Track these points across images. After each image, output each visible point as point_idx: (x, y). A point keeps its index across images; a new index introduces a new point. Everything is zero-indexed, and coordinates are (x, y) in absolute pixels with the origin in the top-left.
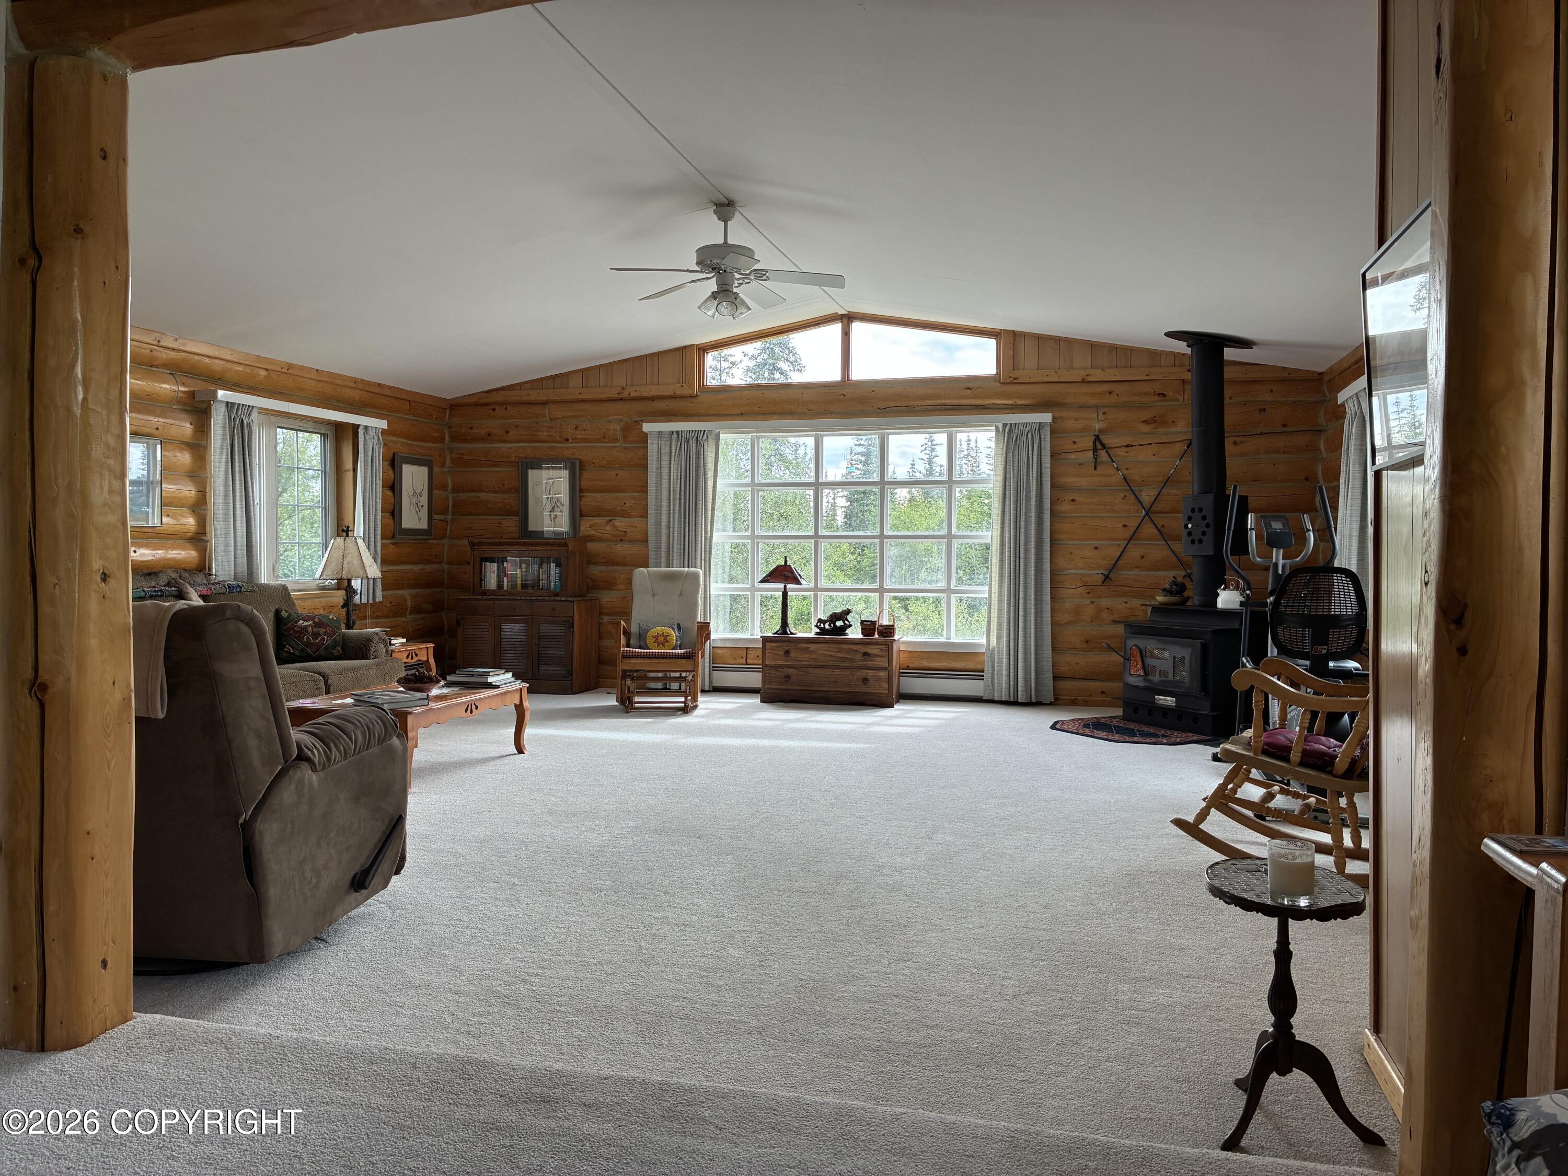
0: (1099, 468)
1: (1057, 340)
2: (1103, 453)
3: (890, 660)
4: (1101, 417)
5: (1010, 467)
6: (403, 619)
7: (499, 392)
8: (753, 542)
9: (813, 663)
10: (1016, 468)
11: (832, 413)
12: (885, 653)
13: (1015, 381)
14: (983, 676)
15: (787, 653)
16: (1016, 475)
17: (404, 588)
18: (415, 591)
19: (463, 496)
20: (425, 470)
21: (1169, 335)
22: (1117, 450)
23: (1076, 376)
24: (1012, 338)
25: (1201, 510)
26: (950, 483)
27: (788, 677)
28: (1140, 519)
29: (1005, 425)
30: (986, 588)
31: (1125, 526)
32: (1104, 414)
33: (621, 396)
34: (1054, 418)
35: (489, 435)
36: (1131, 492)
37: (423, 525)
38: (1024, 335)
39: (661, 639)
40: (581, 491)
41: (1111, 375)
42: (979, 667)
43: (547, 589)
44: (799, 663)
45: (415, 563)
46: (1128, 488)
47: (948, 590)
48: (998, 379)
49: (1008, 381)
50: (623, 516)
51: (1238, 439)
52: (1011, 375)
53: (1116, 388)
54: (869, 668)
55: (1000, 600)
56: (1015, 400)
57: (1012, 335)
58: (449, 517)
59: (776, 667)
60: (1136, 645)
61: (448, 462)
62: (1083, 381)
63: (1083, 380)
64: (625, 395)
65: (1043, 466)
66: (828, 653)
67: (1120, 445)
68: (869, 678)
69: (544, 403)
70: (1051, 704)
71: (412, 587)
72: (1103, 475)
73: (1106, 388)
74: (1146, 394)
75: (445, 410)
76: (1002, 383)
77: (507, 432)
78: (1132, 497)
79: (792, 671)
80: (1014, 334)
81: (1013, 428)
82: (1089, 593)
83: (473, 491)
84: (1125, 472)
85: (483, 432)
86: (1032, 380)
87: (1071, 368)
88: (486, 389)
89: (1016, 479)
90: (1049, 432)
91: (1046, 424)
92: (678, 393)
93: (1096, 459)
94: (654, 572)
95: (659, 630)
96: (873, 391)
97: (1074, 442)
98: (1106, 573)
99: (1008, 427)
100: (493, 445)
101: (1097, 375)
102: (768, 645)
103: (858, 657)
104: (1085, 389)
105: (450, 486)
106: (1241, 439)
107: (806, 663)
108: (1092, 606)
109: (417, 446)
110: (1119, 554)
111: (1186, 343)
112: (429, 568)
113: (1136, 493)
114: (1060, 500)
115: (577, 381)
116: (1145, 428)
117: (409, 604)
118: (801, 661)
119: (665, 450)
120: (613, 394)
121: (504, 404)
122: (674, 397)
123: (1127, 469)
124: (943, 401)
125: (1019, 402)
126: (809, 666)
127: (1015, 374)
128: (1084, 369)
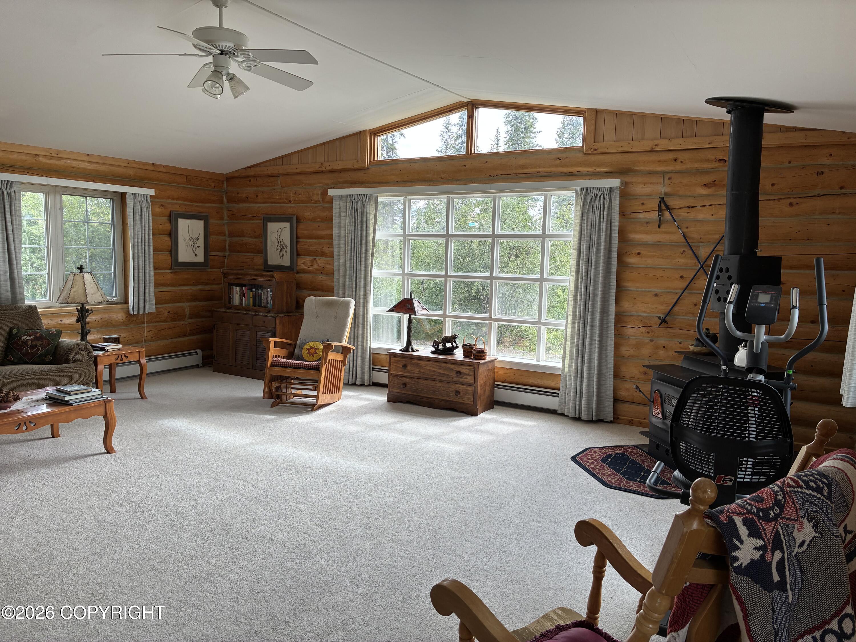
0: (662, 226)
1: (632, 115)
2: (667, 214)
3: (475, 378)
4: (667, 181)
5: (585, 225)
6: (182, 322)
7: (252, 168)
8: (404, 278)
9: (421, 375)
10: (589, 225)
11: (457, 180)
12: (472, 373)
13: (595, 152)
14: (558, 394)
15: (405, 366)
16: (589, 232)
17: (184, 302)
18: (194, 304)
19: (235, 239)
20: (201, 223)
21: (710, 101)
22: (679, 210)
23: (646, 146)
24: (594, 116)
25: (727, 270)
26: (543, 236)
27: (405, 384)
28: (696, 271)
29: (582, 189)
30: (564, 322)
31: (682, 277)
32: (669, 179)
33: (321, 169)
34: (621, 184)
35: (247, 198)
36: (689, 248)
37: (201, 259)
38: (605, 112)
39: (312, 351)
40: (298, 237)
41: (676, 144)
42: (557, 386)
43: (265, 307)
44: (412, 375)
45: (194, 285)
46: (686, 244)
47: (539, 323)
48: (582, 150)
49: (590, 152)
50: (322, 256)
51: (794, 201)
52: (592, 147)
53: (681, 156)
54: (461, 384)
55: (572, 335)
56: (594, 168)
57: (594, 113)
58: (227, 253)
59: (397, 376)
60: (658, 390)
61: (225, 217)
62: (652, 151)
63: (652, 149)
64: (323, 169)
65: (613, 224)
66: (432, 369)
67: (682, 206)
68: (461, 391)
69: (277, 176)
70: (611, 422)
71: (188, 301)
72: (666, 233)
73: (671, 156)
74: (708, 161)
75: (223, 181)
76: (585, 154)
77: (257, 196)
78: (690, 252)
79: (407, 380)
80: (597, 112)
81: (589, 191)
82: (648, 333)
83: (240, 236)
84: (685, 230)
85: (244, 196)
86: (610, 150)
87: (643, 139)
88: (245, 167)
89: (589, 235)
90: (618, 195)
91: (616, 188)
92: (355, 166)
93: (660, 218)
94: (319, 300)
95: (312, 344)
96: (487, 162)
97: (643, 204)
98: (663, 316)
99: (585, 190)
100: (250, 205)
101: (664, 144)
102: (393, 359)
103: (453, 374)
104: (653, 157)
105: (227, 233)
106: (798, 200)
107: (417, 375)
108: (652, 344)
109: (196, 206)
110: (675, 301)
111: (725, 110)
112: (207, 288)
113: (694, 249)
114: (628, 253)
115: (295, 160)
116: (704, 191)
117: (187, 312)
118: (414, 373)
119: (343, 210)
120: (315, 167)
121: (255, 176)
122: (354, 170)
123: (687, 228)
124: (538, 170)
125: (598, 170)
126: (418, 378)
127: (595, 146)
128: (654, 139)
